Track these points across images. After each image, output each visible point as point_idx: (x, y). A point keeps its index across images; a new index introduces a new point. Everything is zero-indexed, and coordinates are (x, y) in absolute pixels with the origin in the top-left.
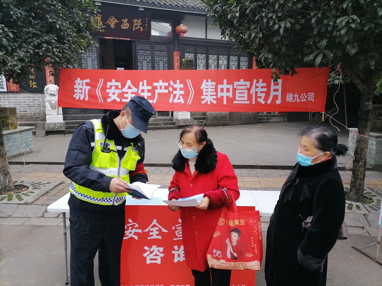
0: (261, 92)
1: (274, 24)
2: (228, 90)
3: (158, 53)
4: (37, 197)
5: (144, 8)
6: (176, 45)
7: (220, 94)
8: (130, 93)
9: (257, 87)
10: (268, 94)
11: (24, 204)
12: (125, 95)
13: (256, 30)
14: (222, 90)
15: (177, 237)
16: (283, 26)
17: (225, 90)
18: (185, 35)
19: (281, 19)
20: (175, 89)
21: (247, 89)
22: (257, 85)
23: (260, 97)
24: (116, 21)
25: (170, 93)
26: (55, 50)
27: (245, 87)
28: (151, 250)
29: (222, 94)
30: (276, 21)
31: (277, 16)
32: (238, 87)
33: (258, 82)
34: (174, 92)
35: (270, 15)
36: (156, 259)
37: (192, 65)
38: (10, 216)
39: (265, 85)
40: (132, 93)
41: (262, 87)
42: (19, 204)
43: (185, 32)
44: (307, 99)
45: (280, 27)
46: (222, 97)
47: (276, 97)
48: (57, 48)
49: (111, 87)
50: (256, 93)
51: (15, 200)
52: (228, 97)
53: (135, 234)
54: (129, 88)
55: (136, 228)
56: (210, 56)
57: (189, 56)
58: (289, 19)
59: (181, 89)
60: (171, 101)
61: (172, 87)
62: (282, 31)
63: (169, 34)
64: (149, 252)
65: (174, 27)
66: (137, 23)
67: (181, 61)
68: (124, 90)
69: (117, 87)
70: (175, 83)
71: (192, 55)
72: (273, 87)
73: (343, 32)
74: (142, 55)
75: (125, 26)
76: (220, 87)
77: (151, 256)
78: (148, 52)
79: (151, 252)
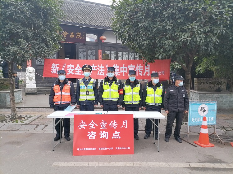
0: (140, 70)
1: (142, 42)
2: (125, 69)
3: (90, 50)
4: (31, 121)
5: (83, 27)
6: (100, 46)
7: (121, 71)
8: (78, 70)
9: (138, 68)
10: (143, 71)
11: (25, 124)
12: (76, 72)
13: (135, 44)
14: (122, 69)
15: (102, 128)
16: (145, 43)
17: (124, 69)
18: (105, 41)
19: (144, 40)
20: (100, 69)
21: (134, 69)
22: (139, 67)
23: (140, 73)
24: (67, 33)
25: (98, 70)
26: (45, 50)
27: (133, 68)
28: (91, 133)
29: (122, 71)
30: (143, 41)
31: (143, 39)
32: (130, 68)
33: (139, 66)
34: (100, 70)
35: (140, 38)
36: (93, 137)
37: (108, 57)
38: (18, 130)
39: (142, 67)
40: (79, 70)
41: (141, 68)
42: (22, 124)
43: (105, 40)
44: (161, 74)
45: (144, 43)
46: (122, 72)
47: (147, 73)
48: (46, 49)
49: (69, 67)
50: (138, 71)
51: (19, 123)
52: (125, 72)
53: (84, 126)
54: (78, 68)
55: (85, 124)
56: (119, 52)
57: (107, 52)
58: (148, 40)
59: (103, 69)
60: (98, 74)
61: (99, 68)
62: (145, 45)
63: (96, 40)
64: (90, 134)
65: (99, 37)
66: (79, 34)
67: (102, 55)
68: (75, 69)
69: (72, 68)
70: (100, 66)
71: (109, 52)
72: (146, 68)
73: (167, 46)
74: (81, 51)
75: (72, 36)
76: (121, 68)
77: (91, 136)
78: (84, 50)
79: (91, 134)
